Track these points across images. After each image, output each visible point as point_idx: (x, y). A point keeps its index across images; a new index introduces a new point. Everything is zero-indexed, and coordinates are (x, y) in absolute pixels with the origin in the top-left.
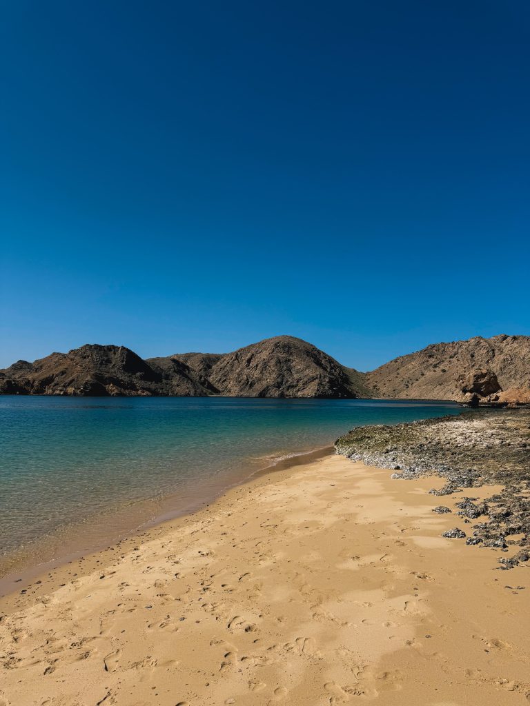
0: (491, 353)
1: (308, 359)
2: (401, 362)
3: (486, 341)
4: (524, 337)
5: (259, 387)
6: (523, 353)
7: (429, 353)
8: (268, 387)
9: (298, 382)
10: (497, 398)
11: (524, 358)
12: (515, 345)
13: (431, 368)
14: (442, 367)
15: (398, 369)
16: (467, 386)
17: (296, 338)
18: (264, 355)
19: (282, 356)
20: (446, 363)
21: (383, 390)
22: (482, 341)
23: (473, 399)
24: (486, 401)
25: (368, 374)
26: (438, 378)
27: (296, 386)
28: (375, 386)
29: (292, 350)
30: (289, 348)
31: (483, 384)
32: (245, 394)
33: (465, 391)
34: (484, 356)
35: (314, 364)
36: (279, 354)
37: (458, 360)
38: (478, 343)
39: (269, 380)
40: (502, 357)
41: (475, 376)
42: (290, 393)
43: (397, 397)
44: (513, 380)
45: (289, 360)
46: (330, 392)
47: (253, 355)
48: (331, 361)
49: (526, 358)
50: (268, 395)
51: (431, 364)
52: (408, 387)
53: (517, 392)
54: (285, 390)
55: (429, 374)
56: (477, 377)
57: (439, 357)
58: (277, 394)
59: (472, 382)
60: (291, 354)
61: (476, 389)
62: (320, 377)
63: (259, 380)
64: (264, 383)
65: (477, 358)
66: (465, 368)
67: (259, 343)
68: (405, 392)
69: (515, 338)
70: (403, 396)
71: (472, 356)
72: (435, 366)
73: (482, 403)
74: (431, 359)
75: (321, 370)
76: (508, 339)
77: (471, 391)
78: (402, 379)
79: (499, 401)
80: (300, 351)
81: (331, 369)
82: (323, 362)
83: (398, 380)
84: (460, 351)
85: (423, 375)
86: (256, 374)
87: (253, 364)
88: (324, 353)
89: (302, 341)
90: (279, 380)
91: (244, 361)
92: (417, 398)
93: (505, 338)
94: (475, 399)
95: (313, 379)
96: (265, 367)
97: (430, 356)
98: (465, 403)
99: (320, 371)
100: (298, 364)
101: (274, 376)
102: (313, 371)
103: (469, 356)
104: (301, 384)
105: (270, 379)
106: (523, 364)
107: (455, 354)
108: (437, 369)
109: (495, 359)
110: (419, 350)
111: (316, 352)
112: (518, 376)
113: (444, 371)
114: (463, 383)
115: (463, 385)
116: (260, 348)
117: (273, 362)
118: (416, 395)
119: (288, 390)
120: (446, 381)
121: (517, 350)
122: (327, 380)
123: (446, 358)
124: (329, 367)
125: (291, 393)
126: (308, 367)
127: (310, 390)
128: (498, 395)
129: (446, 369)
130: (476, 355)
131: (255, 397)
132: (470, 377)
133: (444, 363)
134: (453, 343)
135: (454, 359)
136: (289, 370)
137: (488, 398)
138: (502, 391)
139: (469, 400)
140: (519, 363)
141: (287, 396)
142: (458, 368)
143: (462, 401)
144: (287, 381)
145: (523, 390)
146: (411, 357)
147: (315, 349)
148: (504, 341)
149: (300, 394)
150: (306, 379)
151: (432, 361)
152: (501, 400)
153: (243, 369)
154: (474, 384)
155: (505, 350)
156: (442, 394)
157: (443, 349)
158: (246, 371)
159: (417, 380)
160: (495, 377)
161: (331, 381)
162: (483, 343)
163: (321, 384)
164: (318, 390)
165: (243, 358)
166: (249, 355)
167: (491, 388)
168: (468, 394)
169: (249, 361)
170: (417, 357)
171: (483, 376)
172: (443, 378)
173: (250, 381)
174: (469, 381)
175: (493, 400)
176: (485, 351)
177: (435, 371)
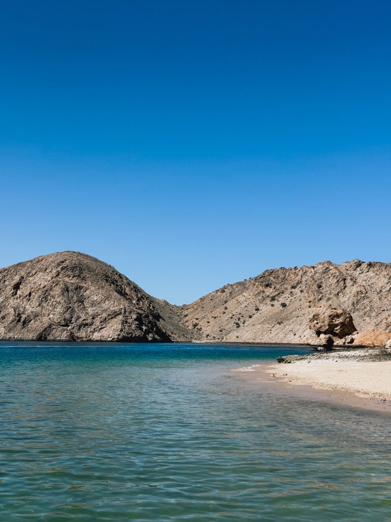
0: (342, 283)
1: (107, 286)
2: (229, 291)
3: (336, 268)
4: (382, 264)
5: (36, 326)
6: (380, 285)
7: (266, 280)
8: (50, 326)
9: (93, 318)
10: (352, 341)
11: (381, 291)
12: (371, 274)
13: (268, 301)
14: (282, 300)
15: (226, 302)
16: (321, 327)
17: (87, 256)
18: (42, 280)
19: (72, 281)
20: (287, 295)
21: (206, 330)
22: (331, 267)
23: (328, 341)
24: (342, 344)
25: (184, 307)
26: (277, 314)
27: (91, 325)
28: (195, 325)
29: (86, 274)
30: (81, 270)
31: (337, 325)
32: (15, 335)
33: (318, 333)
34: (333, 286)
35: (115, 293)
36: (67, 279)
37: (302, 291)
38: (327, 270)
39: (51, 316)
40: (355, 289)
41: (330, 316)
42: (82, 334)
43: (224, 340)
44: (367, 319)
45: (81, 288)
46: (138, 333)
47: (23, 278)
48: (136, 289)
49: (384, 291)
50: (50, 337)
51: (268, 296)
52: (238, 326)
53: (372, 334)
54: (75, 330)
55: (266, 309)
56: (332, 317)
57: (278, 286)
58: (64, 336)
59: (327, 322)
60: (84, 279)
61: (330, 330)
62: (125, 312)
63: (36, 316)
64: (45, 320)
65: (325, 290)
66: (310, 302)
67: (31, 261)
68: (236, 334)
69: (370, 265)
70: (232, 338)
71: (320, 287)
72: (273, 299)
73: (337, 346)
74: (268, 288)
75: (126, 304)
76: (363, 266)
77: (325, 333)
78: (231, 315)
79: (354, 344)
80: (97, 275)
81: (139, 300)
82: (127, 290)
83: (226, 317)
84: (304, 280)
85: (257, 310)
86: (30, 308)
87: (23, 290)
88: (127, 279)
89: (96, 260)
90: (67, 316)
91: (9, 287)
92: (251, 341)
93: (359, 264)
94: (330, 342)
95: (115, 314)
96: (46, 298)
97: (267, 286)
98: (320, 346)
99: (123, 304)
100: (94, 293)
101: (59, 309)
102: (115, 304)
103: (315, 287)
104: (97, 322)
105: (55, 313)
106: (380, 299)
107: (298, 284)
108: (275, 303)
109: (347, 290)
110: (254, 276)
111: (116, 277)
112: (374, 314)
113: (284, 305)
114: (317, 323)
115: (318, 326)
116: (33, 269)
117: (57, 291)
118: (249, 337)
119: (79, 329)
120: (287, 318)
121: (373, 281)
122: (134, 316)
123: (286, 289)
124: (135, 297)
125: (84, 335)
126: (108, 298)
127: (111, 331)
128: (354, 337)
129: (287, 303)
130: (324, 286)
131: (32, 340)
132: (324, 318)
133: (284, 295)
134: (296, 268)
135: (297, 291)
136: (81, 301)
137: (343, 340)
138: (358, 333)
139: (324, 342)
140: (375, 298)
141: (78, 338)
142: (302, 302)
143: (316, 344)
144: (79, 317)
145: (378, 332)
146: (243, 285)
147: (114, 272)
148: (358, 269)
149: (96, 336)
150: (105, 315)
151: (269, 291)
152: (356, 343)
153: (7, 298)
154: (329, 325)
155: (359, 281)
156: (281, 335)
157: (283, 276)
158: (12, 302)
159: (250, 317)
160: (351, 318)
161: (139, 319)
162: (333, 271)
163: (126, 322)
164: (121, 331)
165: (7, 283)
166: (17, 279)
167: (346, 330)
168: (322, 336)
169: (17, 287)
170: (251, 287)
171: (338, 316)
172: (283, 315)
173: (23, 316)
174: (323, 322)
175: (348, 343)
176: (335, 281)
177: (273, 305)
